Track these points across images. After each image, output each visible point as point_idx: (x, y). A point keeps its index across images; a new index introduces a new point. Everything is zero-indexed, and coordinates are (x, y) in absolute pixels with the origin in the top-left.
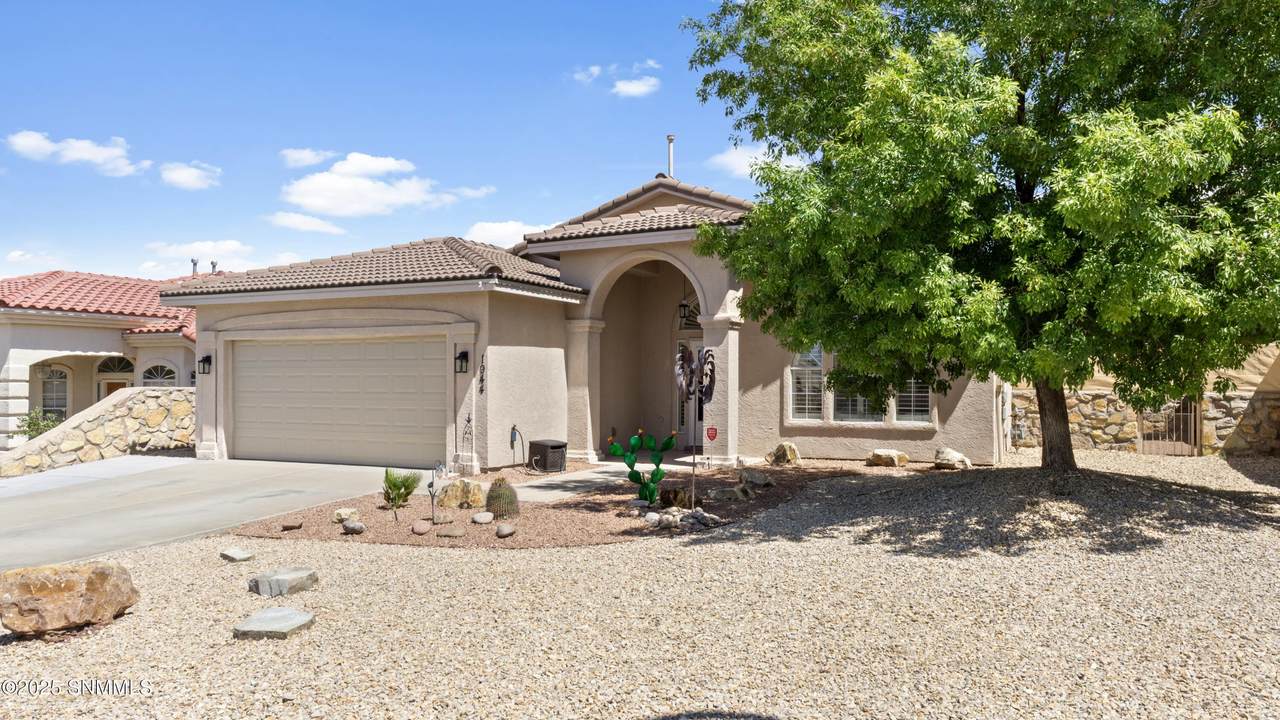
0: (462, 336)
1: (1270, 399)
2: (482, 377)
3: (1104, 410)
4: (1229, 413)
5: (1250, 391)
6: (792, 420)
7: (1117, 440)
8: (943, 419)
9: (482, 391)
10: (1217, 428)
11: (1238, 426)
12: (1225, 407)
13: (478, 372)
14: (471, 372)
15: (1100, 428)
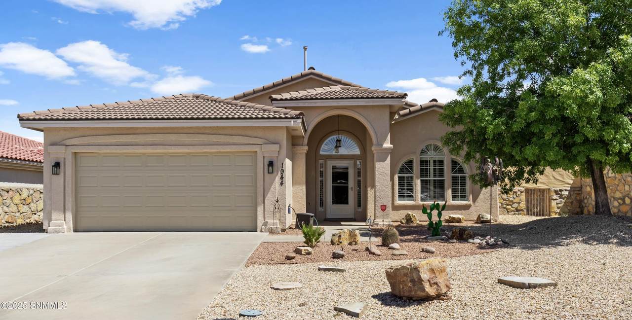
0: (270, 151)
1: (576, 191)
2: (282, 176)
3: (512, 196)
4: (561, 197)
5: (568, 187)
6: (398, 202)
7: (517, 210)
8: (474, 201)
9: (282, 184)
10: (557, 204)
11: (565, 202)
12: (560, 194)
13: (279, 173)
14: (275, 173)
15: (510, 205)
